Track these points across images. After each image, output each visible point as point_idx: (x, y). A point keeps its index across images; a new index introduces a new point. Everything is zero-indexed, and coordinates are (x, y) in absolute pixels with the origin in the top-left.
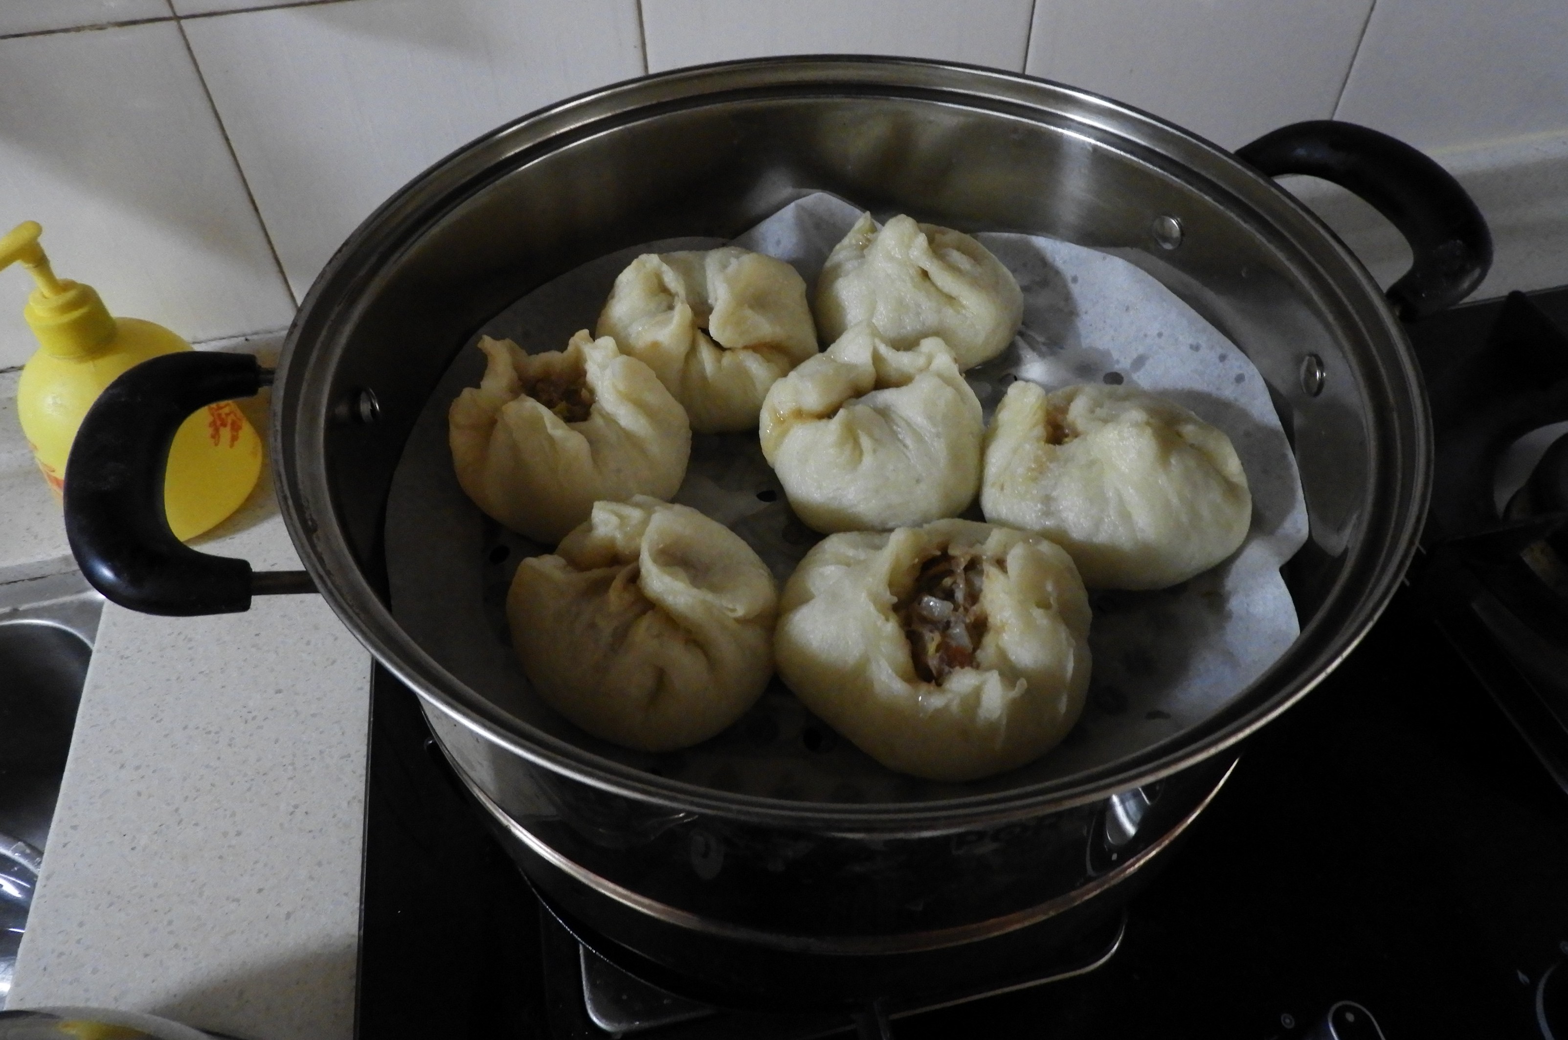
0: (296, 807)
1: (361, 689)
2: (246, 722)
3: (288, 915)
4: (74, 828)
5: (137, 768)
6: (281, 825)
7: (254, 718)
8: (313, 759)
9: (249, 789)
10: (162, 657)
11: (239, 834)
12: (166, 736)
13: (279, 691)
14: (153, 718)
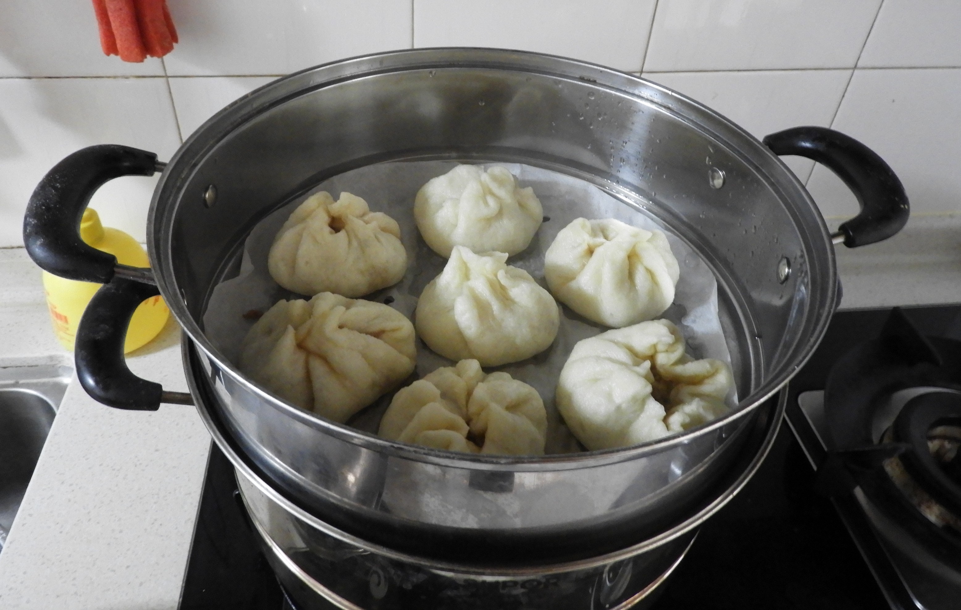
0: (156, 520)
1: (203, 455)
2: (136, 466)
3: (141, 584)
4: (30, 515)
5: (71, 485)
6: (146, 530)
7: (140, 464)
8: (170, 493)
9: (131, 506)
10: (95, 421)
11: (121, 532)
12: (90, 468)
13: (157, 450)
14: (84, 457)
